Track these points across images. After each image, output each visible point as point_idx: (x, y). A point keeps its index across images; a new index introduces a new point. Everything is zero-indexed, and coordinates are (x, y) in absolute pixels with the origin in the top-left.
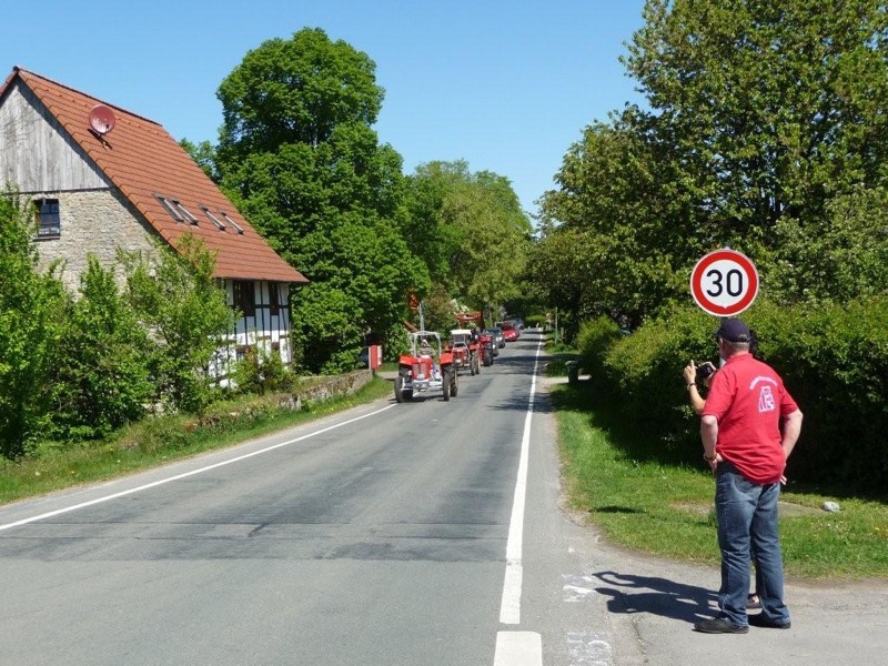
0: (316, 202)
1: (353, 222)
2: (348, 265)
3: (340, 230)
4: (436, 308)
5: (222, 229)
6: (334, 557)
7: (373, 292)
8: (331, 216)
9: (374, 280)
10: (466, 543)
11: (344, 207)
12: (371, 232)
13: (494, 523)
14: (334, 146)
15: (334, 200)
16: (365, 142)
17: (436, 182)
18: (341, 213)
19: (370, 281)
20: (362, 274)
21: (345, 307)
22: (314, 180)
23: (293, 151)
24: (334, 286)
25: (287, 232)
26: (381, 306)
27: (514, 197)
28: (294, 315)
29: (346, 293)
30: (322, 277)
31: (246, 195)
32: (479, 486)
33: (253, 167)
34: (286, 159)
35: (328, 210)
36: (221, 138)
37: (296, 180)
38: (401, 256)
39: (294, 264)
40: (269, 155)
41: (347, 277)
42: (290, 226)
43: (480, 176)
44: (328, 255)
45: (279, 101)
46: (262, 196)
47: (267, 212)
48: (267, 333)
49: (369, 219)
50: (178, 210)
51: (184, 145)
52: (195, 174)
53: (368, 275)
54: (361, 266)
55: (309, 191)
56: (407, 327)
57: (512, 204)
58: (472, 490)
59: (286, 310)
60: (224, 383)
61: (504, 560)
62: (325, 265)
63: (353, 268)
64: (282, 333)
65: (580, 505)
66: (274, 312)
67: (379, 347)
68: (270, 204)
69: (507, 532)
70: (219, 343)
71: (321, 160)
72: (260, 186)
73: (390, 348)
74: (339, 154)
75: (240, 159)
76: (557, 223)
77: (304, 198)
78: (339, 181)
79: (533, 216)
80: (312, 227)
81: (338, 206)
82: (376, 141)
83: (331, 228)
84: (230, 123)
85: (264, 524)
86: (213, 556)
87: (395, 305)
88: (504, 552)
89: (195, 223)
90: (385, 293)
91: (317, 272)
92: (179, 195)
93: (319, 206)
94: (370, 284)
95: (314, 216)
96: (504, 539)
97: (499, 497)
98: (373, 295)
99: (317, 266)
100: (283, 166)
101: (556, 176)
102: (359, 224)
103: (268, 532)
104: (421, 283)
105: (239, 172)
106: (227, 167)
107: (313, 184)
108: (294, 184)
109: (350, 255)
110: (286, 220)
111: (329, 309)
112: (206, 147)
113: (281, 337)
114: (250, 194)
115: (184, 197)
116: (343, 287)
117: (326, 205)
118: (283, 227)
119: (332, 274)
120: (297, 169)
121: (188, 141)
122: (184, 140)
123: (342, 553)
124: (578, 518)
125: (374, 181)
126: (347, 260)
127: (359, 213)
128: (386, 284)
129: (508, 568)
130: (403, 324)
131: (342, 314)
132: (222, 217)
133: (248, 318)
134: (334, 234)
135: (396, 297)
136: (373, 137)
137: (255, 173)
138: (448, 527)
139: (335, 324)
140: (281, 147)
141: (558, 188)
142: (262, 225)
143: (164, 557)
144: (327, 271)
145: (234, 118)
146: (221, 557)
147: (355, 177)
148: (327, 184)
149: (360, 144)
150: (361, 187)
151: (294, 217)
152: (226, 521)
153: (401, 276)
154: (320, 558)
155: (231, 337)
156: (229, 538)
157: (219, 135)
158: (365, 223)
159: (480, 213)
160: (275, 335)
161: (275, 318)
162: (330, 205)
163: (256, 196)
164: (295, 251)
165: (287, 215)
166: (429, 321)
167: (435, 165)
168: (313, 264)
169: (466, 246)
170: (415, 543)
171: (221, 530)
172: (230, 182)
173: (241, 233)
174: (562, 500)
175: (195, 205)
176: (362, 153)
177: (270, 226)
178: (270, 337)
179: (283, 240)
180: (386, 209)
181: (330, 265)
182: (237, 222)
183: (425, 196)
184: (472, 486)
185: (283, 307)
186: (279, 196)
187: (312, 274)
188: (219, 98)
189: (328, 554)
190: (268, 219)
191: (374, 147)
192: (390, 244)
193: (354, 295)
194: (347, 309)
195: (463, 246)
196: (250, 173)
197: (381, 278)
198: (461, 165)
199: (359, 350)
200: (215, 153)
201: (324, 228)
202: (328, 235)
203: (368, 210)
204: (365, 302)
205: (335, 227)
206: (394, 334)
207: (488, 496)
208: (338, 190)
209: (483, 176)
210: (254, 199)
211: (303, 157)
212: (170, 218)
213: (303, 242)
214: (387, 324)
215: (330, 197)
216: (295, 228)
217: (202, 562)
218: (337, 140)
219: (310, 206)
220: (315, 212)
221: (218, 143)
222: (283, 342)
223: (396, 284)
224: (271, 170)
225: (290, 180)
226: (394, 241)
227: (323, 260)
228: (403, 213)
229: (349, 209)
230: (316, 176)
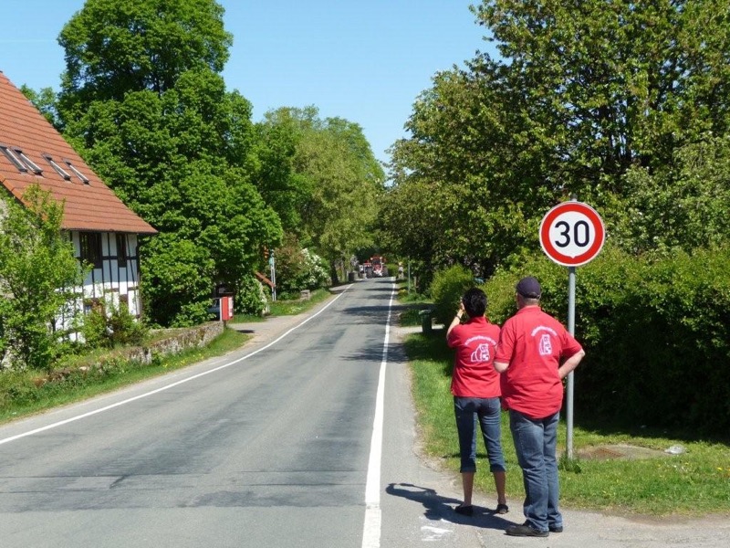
0: (163, 151)
1: (202, 171)
2: (196, 215)
3: (188, 180)
4: (288, 257)
5: (68, 179)
6: (197, 505)
7: (226, 244)
8: (179, 165)
9: (225, 230)
10: (326, 489)
11: (192, 155)
12: (221, 182)
13: (352, 470)
14: (180, 94)
15: (182, 149)
16: (213, 88)
17: (286, 128)
18: (189, 162)
19: (221, 231)
20: (212, 224)
21: (195, 258)
22: (160, 128)
23: (139, 98)
24: (182, 236)
25: (133, 182)
26: (233, 257)
27: (366, 144)
28: (142, 267)
29: (196, 243)
30: (171, 227)
31: (90, 143)
32: (334, 435)
33: (96, 114)
34: (130, 107)
35: (175, 159)
36: (63, 85)
37: (142, 128)
38: (253, 205)
39: (142, 214)
40: (112, 103)
41: (195, 228)
42: (137, 176)
43: (331, 123)
44: (176, 205)
45: (121, 45)
46: (107, 145)
47: (113, 161)
48: (115, 285)
49: (218, 168)
50: (22, 159)
51: (25, 91)
52: (38, 122)
53: (218, 225)
54: (211, 215)
55: (155, 141)
56: (258, 277)
57: (363, 150)
58: (330, 439)
59: (134, 262)
60: (73, 337)
61: (364, 505)
62: (173, 215)
63: (202, 218)
64: (131, 284)
65: (435, 452)
66: (122, 264)
67: (230, 299)
68: (115, 153)
69: (365, 477)
70: (68, 296)
71: (168, 108)
72: (105, 135)
73: (241, 299)
74: (187, 101)
75: (84, 106)
76: (409, 172)
77: (151, 148)
78: (186, 129)
79: (385, 165)
80: (159, 177)
81: (187, 155)
82: (223, 87)
83: (179, 177)
84: (73, 70)
85: (125, 476)
86: (77, 507)
87: (247, 256)
88: (364, 497)
89: (39, 173)
90: (238, 244)
91: (165, 222)
92: (23, 145)
93: (166, 156)
94: (221, 235)
95: (162, 165)
96: (363, 485)
97: (356, 445)
98: (224, 245)
99: (165, 216)
100: (129, 114)
101: (407, 124)
102: (208, 174)
103: (129, 483)
104: (274, 235)
105: (82, 119)
106: (69, 115)
107: (159, 133)
108: (141, 133)
109: (199, 205)
110: (132, 170)
111: (177, 260)
112: (48, 94)
113: (129, 289)
114: (94, 142)
115: (26, 145)
116: (192, 237)
117: (174, 154)
118: (129, 177)
119: (180, 224)
120: (143, 117)
121: (29, 87)
122: (24, 87)
123: (204, 501)
124: (435, 463)
125: (223, 127)
126: (196, 209)
127: (207, 161)
128: (238, 235)
129: (367, 511)
130: (253, 275)
131: (192, 265)
132: (66, 166)
133: (95, 270)
134: (182, 184)
135: (247, 248)
136: (220, 83)
137: (100, 121)
138: (307, 474)
139: (185, 276)
140: (126, 94)
141: (409, 135)
142: (107, 175)
143: (27, 509)
144: (177, 222)
145: (76, 63)
146: (85, 508)
147: (203, 125)
148: (174, 132)
149: (207, 91)
150: (208, 135)
151: (141, 166)
152: (87, 473)
153: (253, 226)
154: (183, 506)
155: (78, 290)
156: (90, 490)
157: (61, 82)
158: (213, 172)
159: (331, 160)
160: (123, 287)
161: (123, 270)
162: (178, 153)
163: (101, 145)
164: (143, 201)
165: (133, 165)
166: (279, 272)
167: (285, 111)
168: (161, 214)
169: (318, 194)
170: (275, 490)
171: (81, 483)
172: (73, 130)
173: (86, 183)
174: (418, 447)
175: (38, 154)
176: (209, 99)
177: (116, 176)
178: (118, 290)
179: (129, 190)
180: (236, 157)
181: (178, 215)
182: (82, 171)
183: (276, 144)
184: (330, 435)
185: (131, 258)
186: (125, 144)
187: (160, 224)
188: (60, 44)
189: (192, 503)
190: (113, 169)
191: (221, 93)
192: (243, 194)
193: (204, 245)
194: (198, 261)
195: (313, 195)
196: (93, 120)
197: (233, 228)
198: (311, 111)
199: (210, 302)
200: (57, 100)
201: (172, 178)
202: (176, 185)
203: (217, 158)
204: (216, 253)
205: (182, 177)
206: (244, 285)
207: (346, 445)
208: (186, 140)
209: (335, 122)
210: (98, 148)
211: (149, 105)
212: (13, 168)
213: (151, 192)
214: (238, 274)
215: (177, 145)
216: (142, 178)
217: (67, 513)
218: (183, 87)
219: (157, 155)
220: (163, 161)
221: (60, 90)
222: (131, 295)
223: (248, 234)
224: (117, 117)
225: (135, 128)
226: (246, 190)
227: (171, 210)
228: (252, 161)
229: (198, 158)
230: (163, 124)
